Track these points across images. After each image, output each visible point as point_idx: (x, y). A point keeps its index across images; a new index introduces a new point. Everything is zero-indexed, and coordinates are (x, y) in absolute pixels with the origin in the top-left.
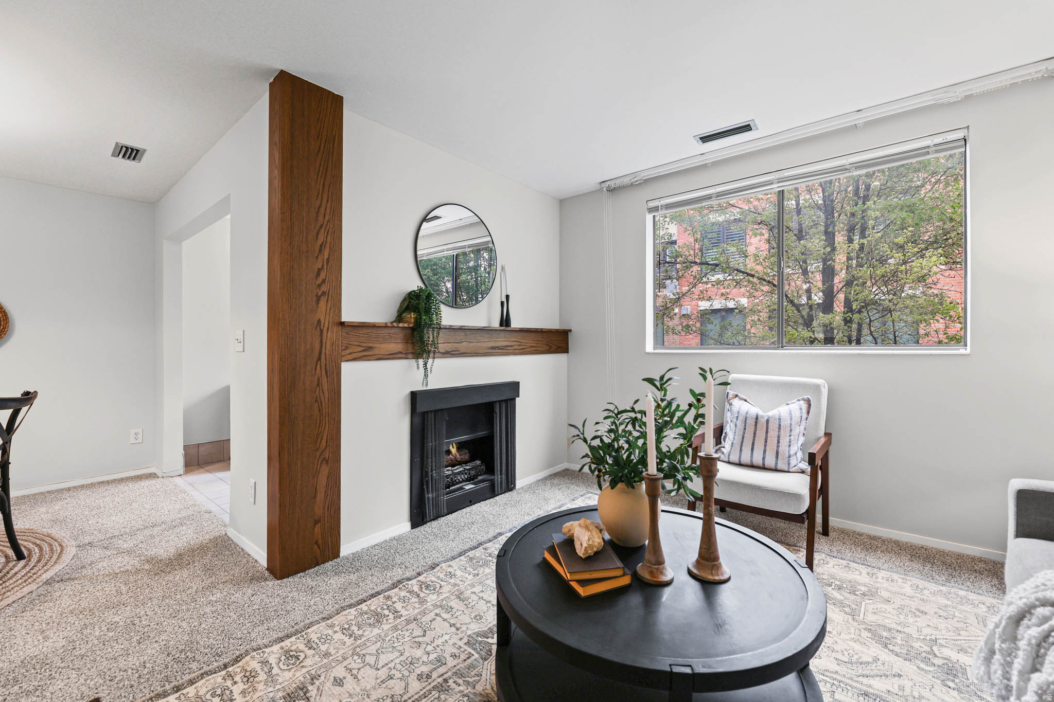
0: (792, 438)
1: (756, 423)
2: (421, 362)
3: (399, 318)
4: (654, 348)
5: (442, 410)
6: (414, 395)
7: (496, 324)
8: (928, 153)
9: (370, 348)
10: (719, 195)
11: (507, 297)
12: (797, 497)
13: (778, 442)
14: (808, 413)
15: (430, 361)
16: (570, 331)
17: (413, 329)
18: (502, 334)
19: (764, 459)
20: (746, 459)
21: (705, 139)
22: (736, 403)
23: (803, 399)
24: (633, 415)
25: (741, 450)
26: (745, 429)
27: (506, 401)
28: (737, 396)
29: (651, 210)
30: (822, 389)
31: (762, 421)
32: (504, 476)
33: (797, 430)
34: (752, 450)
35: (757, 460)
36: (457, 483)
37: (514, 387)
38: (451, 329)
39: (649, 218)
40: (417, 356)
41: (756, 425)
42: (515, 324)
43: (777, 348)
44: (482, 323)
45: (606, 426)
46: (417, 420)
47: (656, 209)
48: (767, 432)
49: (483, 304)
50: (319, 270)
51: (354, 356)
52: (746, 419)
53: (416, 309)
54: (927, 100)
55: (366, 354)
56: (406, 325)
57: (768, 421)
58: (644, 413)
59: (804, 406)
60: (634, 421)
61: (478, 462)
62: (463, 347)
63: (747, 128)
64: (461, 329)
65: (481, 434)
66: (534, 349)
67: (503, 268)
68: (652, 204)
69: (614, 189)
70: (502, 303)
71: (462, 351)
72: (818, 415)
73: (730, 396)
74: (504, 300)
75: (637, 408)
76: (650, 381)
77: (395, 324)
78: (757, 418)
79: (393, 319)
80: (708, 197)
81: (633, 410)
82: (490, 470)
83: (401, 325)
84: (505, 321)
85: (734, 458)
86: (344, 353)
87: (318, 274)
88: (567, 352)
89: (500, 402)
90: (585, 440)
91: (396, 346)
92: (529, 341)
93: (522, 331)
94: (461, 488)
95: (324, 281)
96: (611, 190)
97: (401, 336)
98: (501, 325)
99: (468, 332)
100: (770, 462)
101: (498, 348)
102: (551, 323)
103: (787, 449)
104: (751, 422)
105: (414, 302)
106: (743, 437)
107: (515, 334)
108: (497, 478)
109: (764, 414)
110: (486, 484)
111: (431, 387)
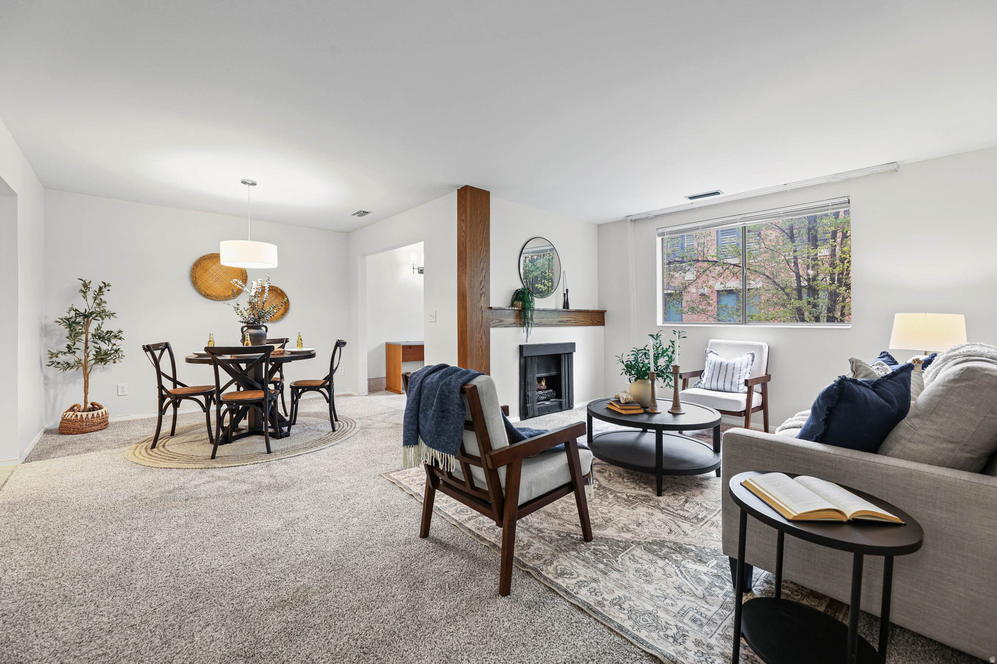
0: (741, 374)
1: (721, 366)
2: (525, 329)
3: (512, 305)
4: (663, 323)
5: (535, 356)
6: (521, 348)
7: (561, 307)
8: (828, 210)
9: (501, 321)
10: (704, 227)
11: (567, 290)
12: (738, 402)
13: (733, 376)
14: (753, 361)
15: (529, 328)
16: (606, 311)
17: (520, 311)
18: (565, 313)
19: (724, 385)
20: (714, 386)
21: (691, 198)
22: (711, 356)
23: (751, 354)
24: (645, 351)
26: (714, 370)
27: (568, 354)
28: (711, 352)
29: (659, 235)
30: (764, 348)
31: (724, 365)
32: (567, 400)
33: (744, 370)
34: (718, 381)
35: (721, 386)
36: (541, 401)
37: (572, 346)
38: (539, 310)
39: (659, 240)
40: (523, 325)
42: (572, 307)
43: (742, 324)
44: (553, 307)
45: (632, 358)
46: (523, 361)
47: (663, 234)
48: (726, 371)
49: (553, 295)
50: (481, 281)
51: (495, 325)
52: (715, 364)
53: (522, 299)
54: (823, 181)
55: (500, 324)
56: (516, 308)
57: (727, 365)
58: (648, 350)
59: (750, 357)
60: (645, 354)
61: (551, 391)
62: (544, 321)
63: (717, 193)
64: (544, 310)
65: (553, 373)
66: (583, 322)
67: (564, 273)
68: (660, 231)
69: (636, 221)
70: (565, 294)
71: (544, 323)
72: (761, 363)
73: (707, 351)
74: (565, 292)
75: (646, 348)
76: (652, 336)
77: (510, 308)
78: (721, 364)
79: (509, 305)
80: (697, 228)
81: (645, 349)
82: (559, 395)
83: (513, 308)
84: (566, 305)
85: (708, 386)
86: (491, 323)
87: (481, 284)
88: (603, 324)
89: (564, 354)
90: (623, 363)
91: (512, 320)
92: (580, 317)
93: (577, 311)
94: (543, 404)
95: (483, 287)
96: (634, 221)
97: (514, 314)
98: (564, 308)
99: (547, 312)
100: (728, 387)
101: (563, 321)
102: (593, 306)
103: (738, 380)
104: (718, 366)
105: (521, 296)
106: (713, 375)
107: (572, 314)
108: (564, 400)
109: (725, 361)
110: (557, 403)
111: (529, 343)
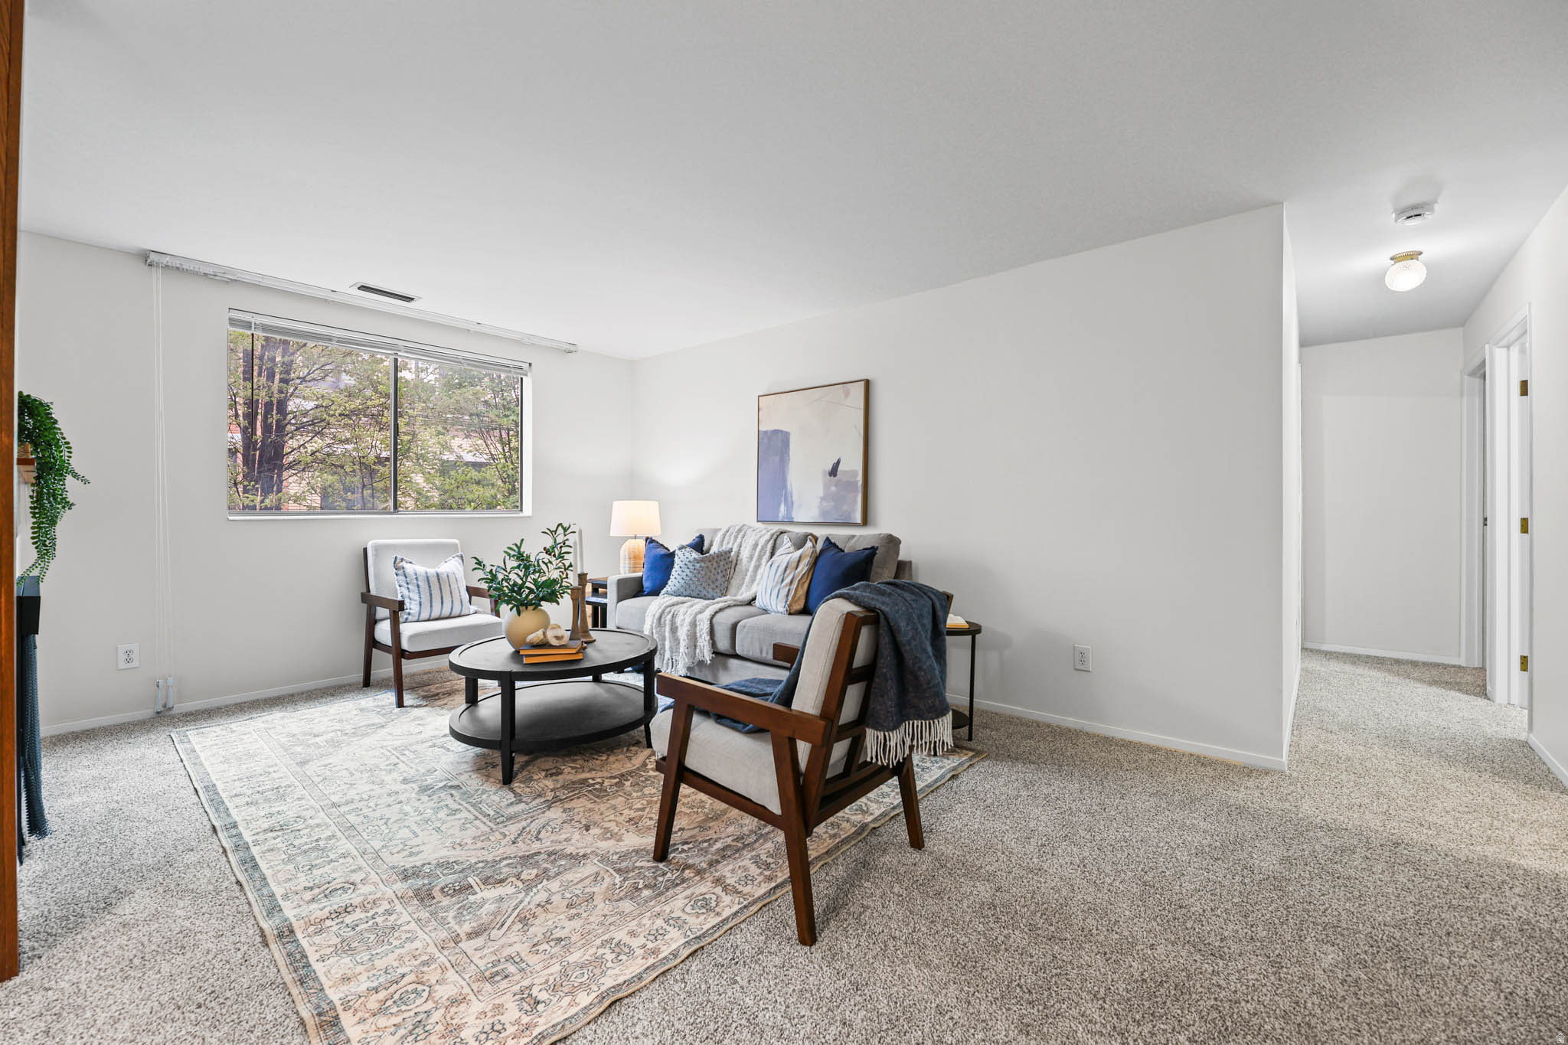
1: (439, 579)
22: (406, 566)
23: (457, 556)
25: (431, 606)
26: (430, 587)
28: (402, 559)
30: (459, 547)
41: (439, 582)
47: (245, 324)
52: (428, 578)
59: (460, 561)
63: (409, 299)
68: (237, 316)
73: (398, 560)
106: (431, 595)
